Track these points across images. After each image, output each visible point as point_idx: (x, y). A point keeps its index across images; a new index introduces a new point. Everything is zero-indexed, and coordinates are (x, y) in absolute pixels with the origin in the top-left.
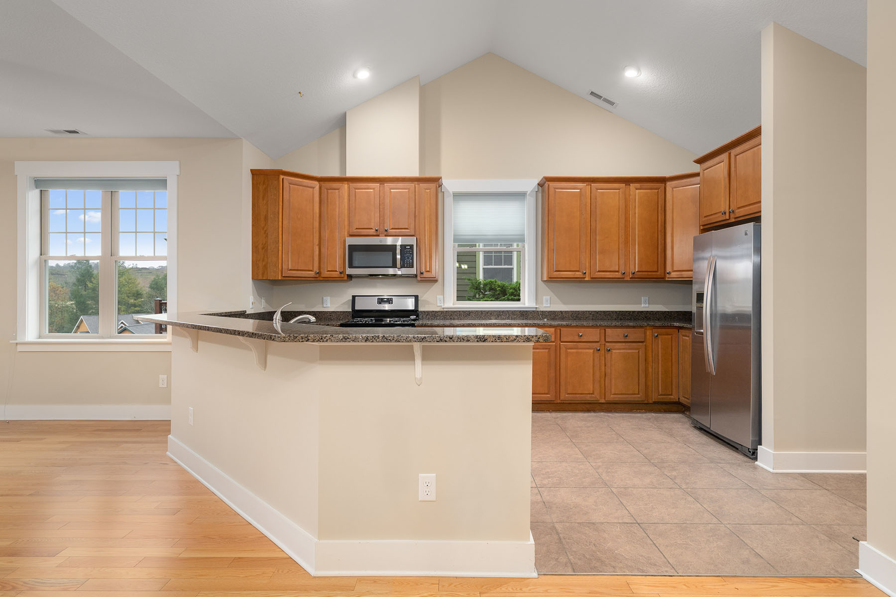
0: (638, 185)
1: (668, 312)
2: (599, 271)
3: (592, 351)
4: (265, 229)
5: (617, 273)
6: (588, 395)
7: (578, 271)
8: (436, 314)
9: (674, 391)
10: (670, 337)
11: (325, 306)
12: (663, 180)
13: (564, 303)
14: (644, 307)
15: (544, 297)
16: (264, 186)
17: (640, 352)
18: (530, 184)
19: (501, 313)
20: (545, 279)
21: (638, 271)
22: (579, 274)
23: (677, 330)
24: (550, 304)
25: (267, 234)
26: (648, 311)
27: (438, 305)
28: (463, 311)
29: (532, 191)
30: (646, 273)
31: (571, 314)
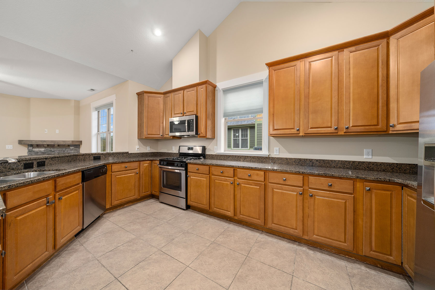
0: (353, 48)
1: (397, 164)
2: (312, 128)
3: (295, 193)
5: (329, 129)
6: (292, 229)
7: (293, 129)
9: (394, 253)
10: (389, 193)
11: (173, 150)
12: (385, 35)
13: (290, 152)
15: (275, 148)
16: (141, 99)
17: (347, 203)
19: (246, 158)
21: (352, 126)
22: (294, 131)
24: (279, 153)
26: (370, 162)
27: (215, 151)
28: (226, 155)
29: (266, 78)
30: (364, 127)
31: (294, 160)
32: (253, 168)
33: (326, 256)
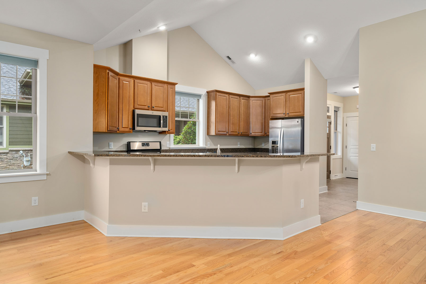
0: (243, 98)
2: (231, 132)
4: (97, 101)
5: (237, 133)
7: (225, 131)
12: (249, 97)
13: (215, 145)
14: (238, 146)
21: (242, 132)
22: (225, 133)
24: (210, 145)
27: (167, 147)
29: (204, 95)
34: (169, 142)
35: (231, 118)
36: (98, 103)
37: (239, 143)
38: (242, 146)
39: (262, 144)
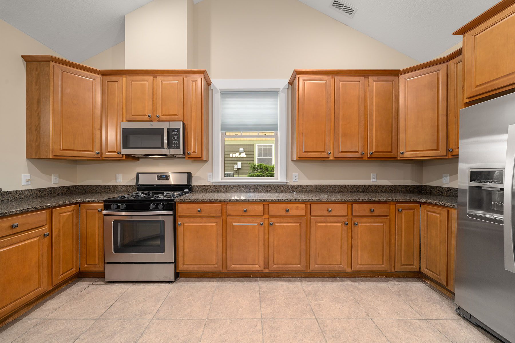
0: (375, 78)
1: (393, 185)
2: (342, 152)
3: (340, 224)
4: (38, 112)
5: (357, 153)
6: (336, 266)
7: (324, 152)
8: (206, 188)
9: (416, 262)
10: (412, 211)
11: (118, 181)
12: (396, 73)
13: (309, 179)
14: (373, 181)
15: (293, 174)
16: (37, 72)
17: (385, 226)
18: (282, 83)
19: (259, 187)
20: (295, 158)
21: (375, 152)
22: (324, 155)
23: (418, 205)
24: (298, 179)
25: (40, 116)
26: (376, 185)
27: (208, 180)
28: (228, 185)
29: (283, 88)
30: (382, 153)
31: (315, 187)
32: (292, 200)
33: (368, 283)
34: (211, 173)
35: (341, 123)
36: (39, 115)
37: (375, 174)
38: (386, 181)
39: (442, 178)
